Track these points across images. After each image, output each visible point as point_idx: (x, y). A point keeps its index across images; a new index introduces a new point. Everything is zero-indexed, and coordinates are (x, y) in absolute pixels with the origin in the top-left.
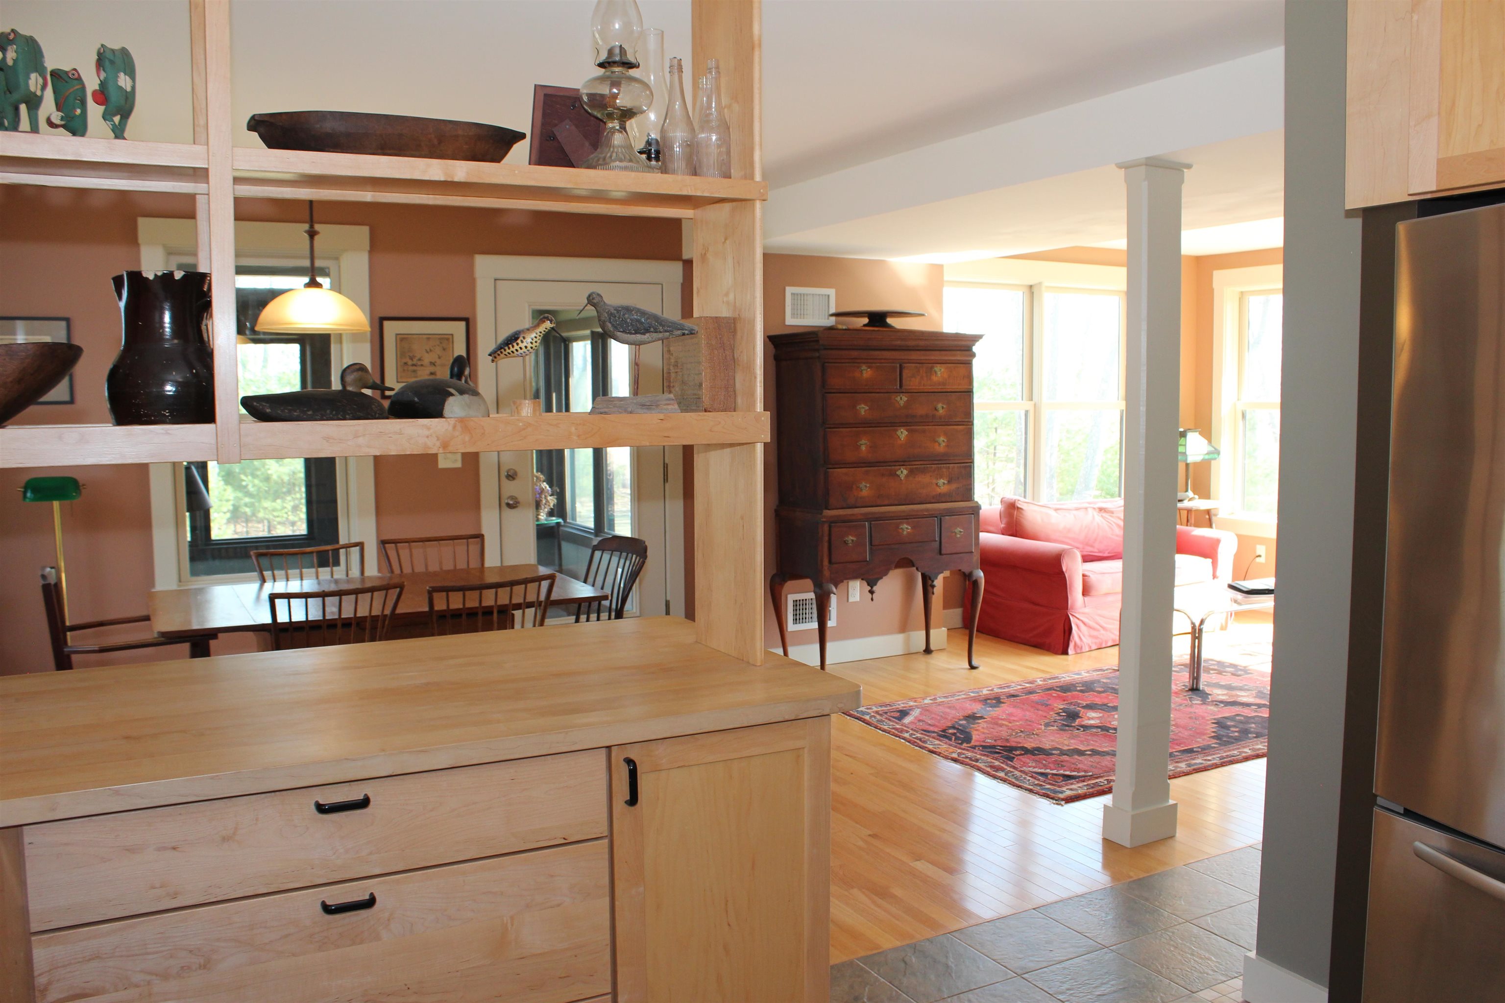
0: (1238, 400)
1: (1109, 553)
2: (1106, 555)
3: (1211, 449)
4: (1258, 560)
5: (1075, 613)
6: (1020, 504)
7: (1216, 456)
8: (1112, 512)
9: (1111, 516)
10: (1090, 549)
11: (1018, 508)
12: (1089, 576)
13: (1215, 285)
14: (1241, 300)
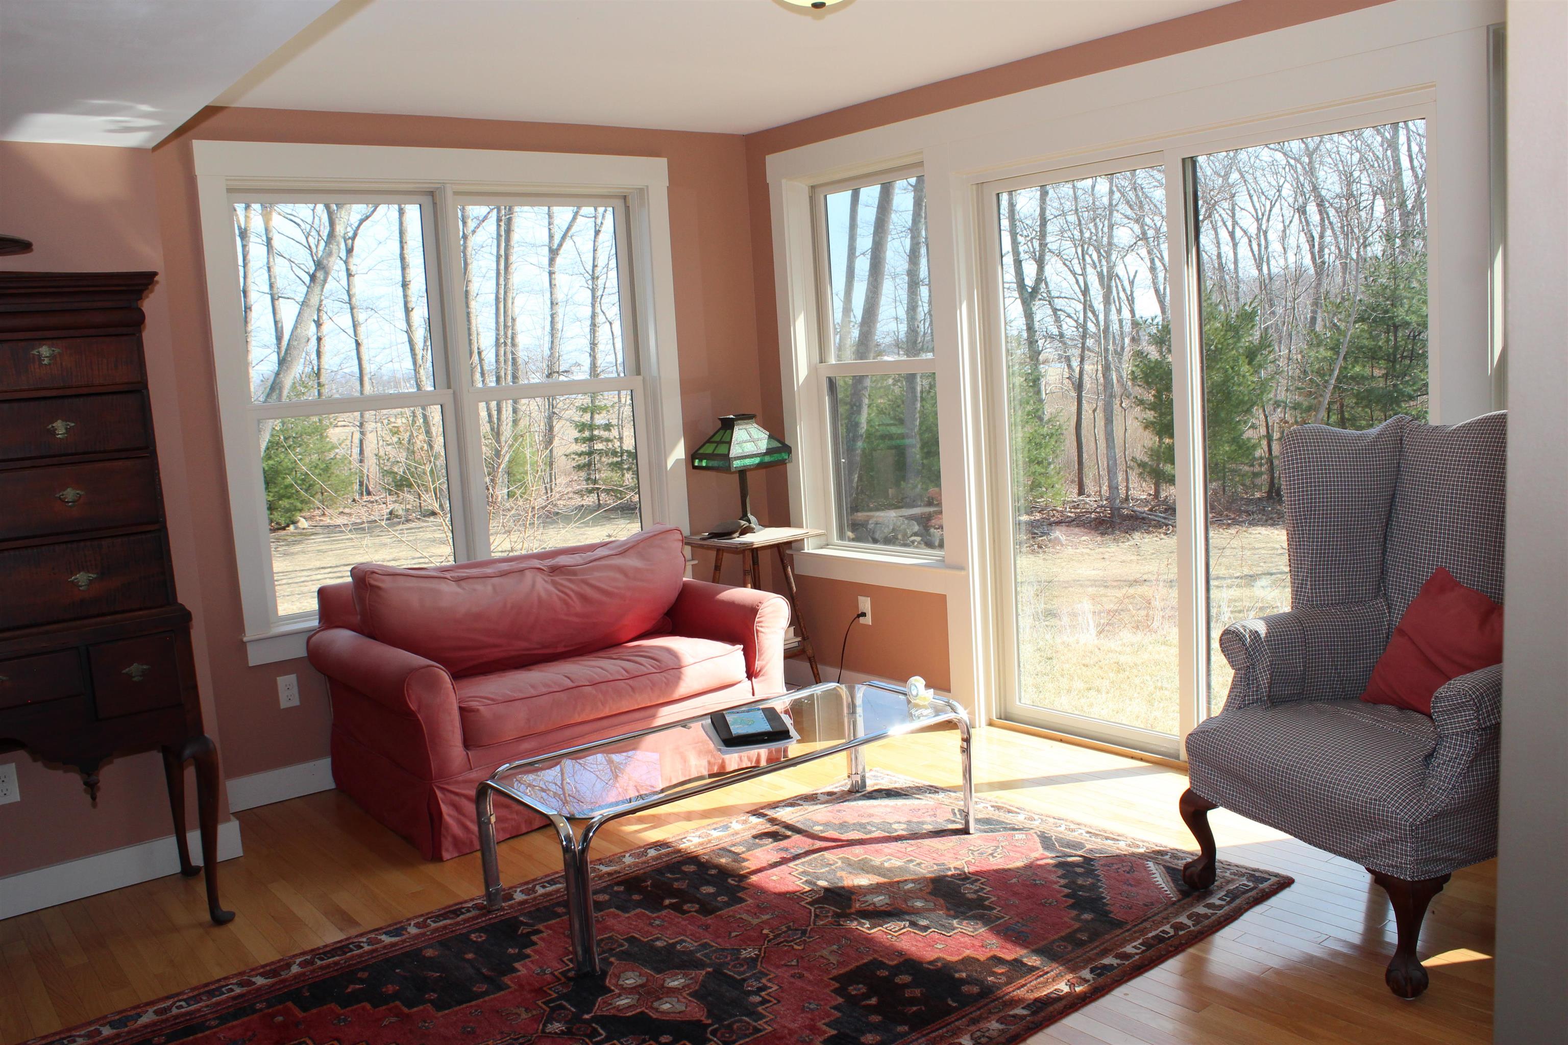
0: (821, 362)
1: (565, 646)
2: (560, 649)
3: (776, 444)
4: (862, 620)
5: (448, 784)
6: (375, 580)
7: (785, 456)
8: (574, 573)
9: (570, 581)
10: (524, 644)
11: (372, 586)
12: (478, 710)
13: (769, 180)
14: (812, 200)
